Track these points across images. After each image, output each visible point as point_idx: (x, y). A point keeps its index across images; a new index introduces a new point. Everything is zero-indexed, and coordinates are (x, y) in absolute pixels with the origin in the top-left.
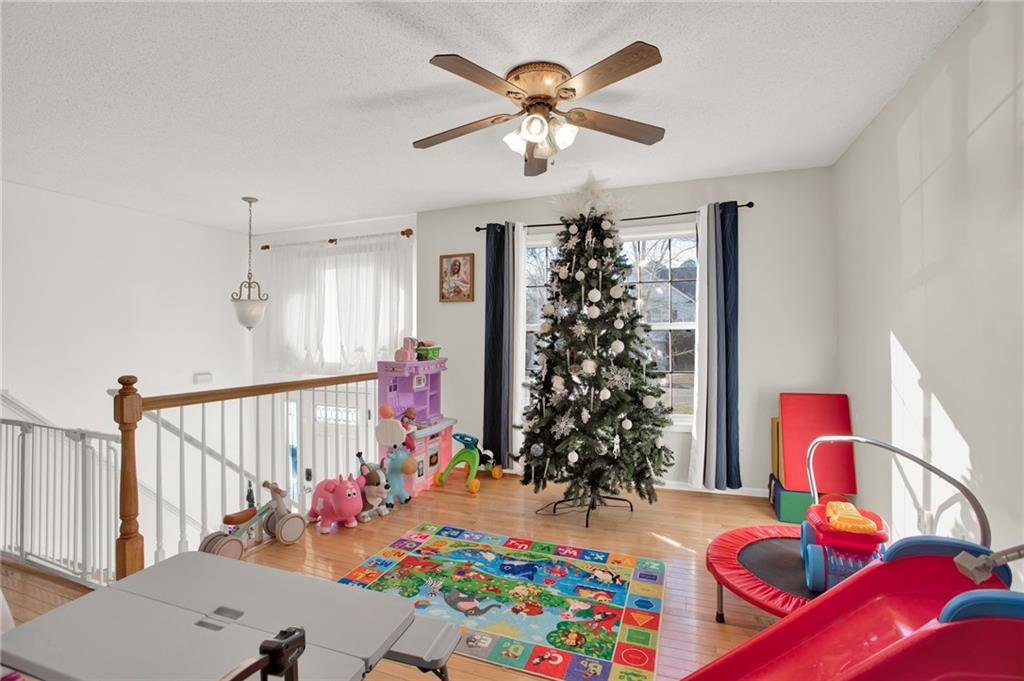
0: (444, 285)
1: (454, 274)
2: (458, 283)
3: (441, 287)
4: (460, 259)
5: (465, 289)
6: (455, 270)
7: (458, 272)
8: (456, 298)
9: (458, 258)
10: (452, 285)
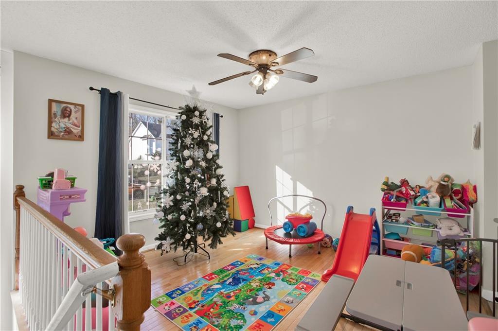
0: (54, 125)
1: (64, 117)
2: (69, 125)
3: (50, 126)
4: (72, 107)
5: (76, 131)
6: (66, 114)
7: (69, 116)
8: (67, 137)
9: (69, 106)
10: (63, 125)
